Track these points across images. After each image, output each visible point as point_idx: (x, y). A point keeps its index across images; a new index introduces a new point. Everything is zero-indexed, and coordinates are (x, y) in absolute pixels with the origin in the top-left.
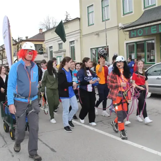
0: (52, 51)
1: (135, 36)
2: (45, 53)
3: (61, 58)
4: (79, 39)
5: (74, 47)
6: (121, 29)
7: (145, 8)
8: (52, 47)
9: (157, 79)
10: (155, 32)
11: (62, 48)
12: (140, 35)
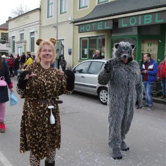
0: (14, 41)
1: (84, 31)
2: (8, 43)
3: (22, 48)
4: (38, 31)
5: (34, 38)
6: (72, 23)
7: (99, 3)
8: (14, 36)
10: (101, 28)
11: (23, 39)
12: (88, 30)
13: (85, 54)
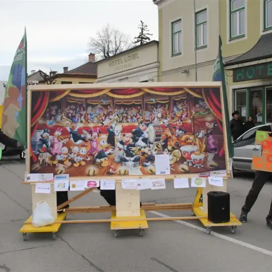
1: (243, 78)
4: (156, 79)
7: (265, 29)
9: (253, 150)
12: (251, 77)
13: (242, 116)
